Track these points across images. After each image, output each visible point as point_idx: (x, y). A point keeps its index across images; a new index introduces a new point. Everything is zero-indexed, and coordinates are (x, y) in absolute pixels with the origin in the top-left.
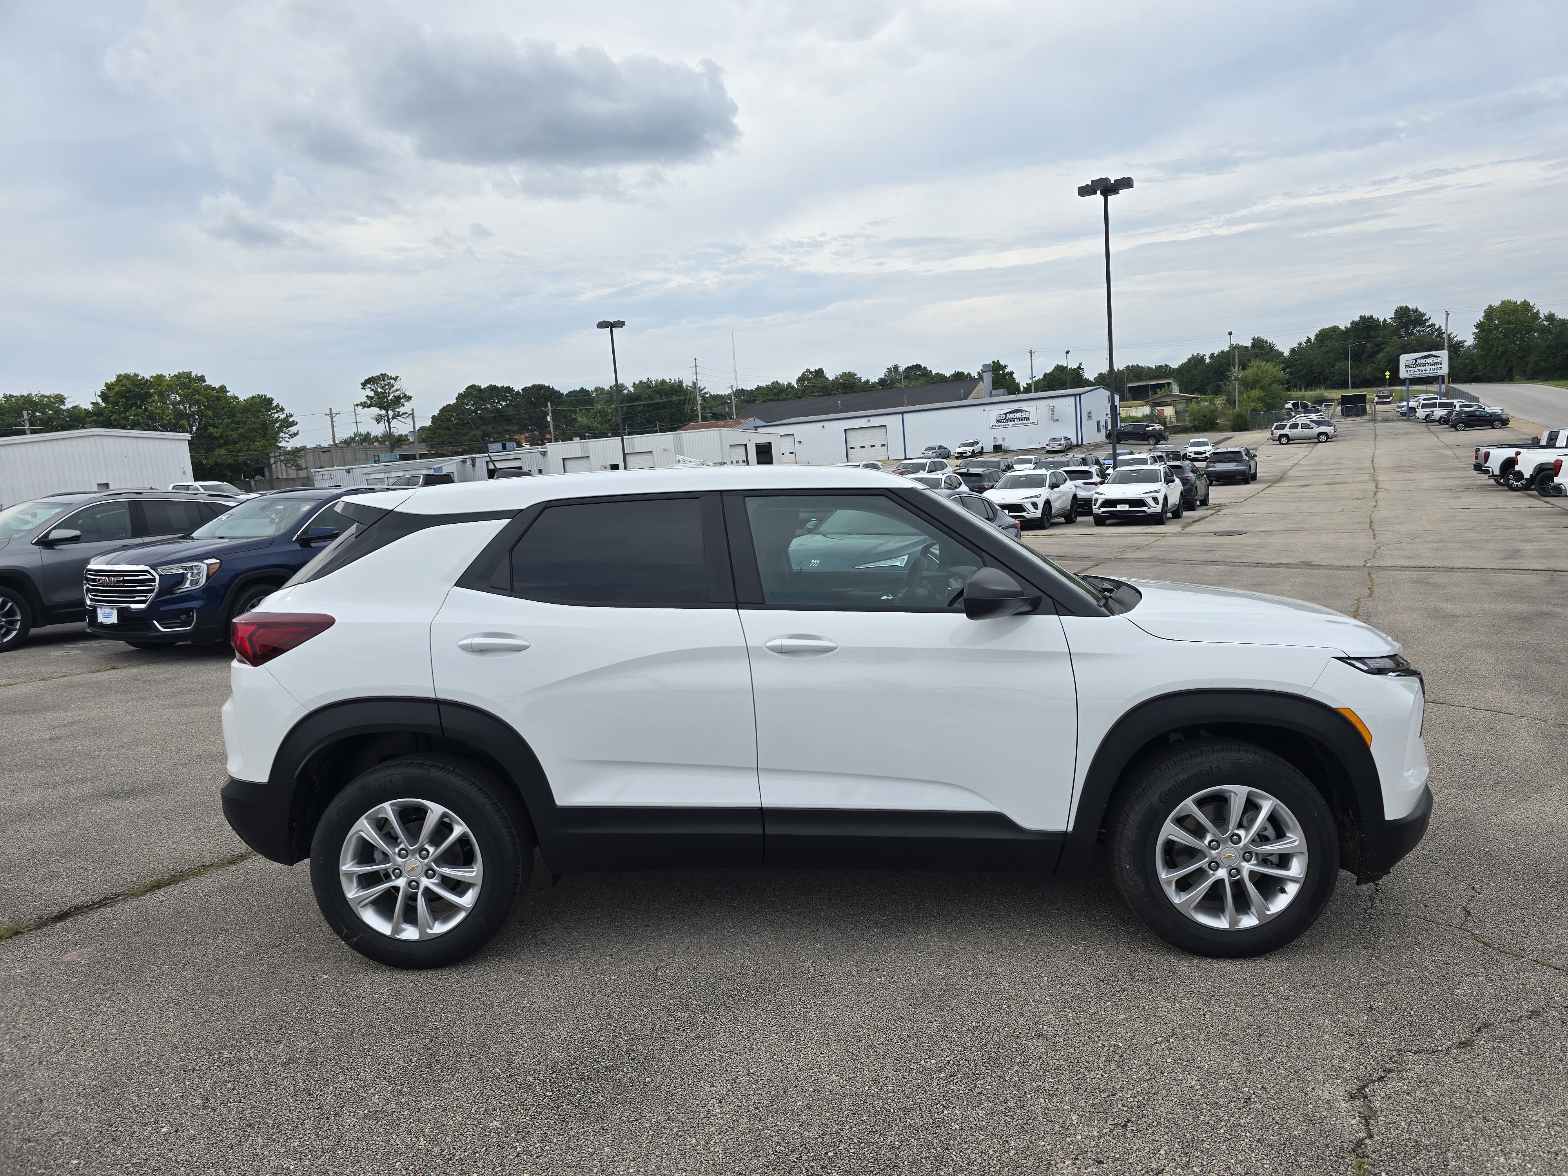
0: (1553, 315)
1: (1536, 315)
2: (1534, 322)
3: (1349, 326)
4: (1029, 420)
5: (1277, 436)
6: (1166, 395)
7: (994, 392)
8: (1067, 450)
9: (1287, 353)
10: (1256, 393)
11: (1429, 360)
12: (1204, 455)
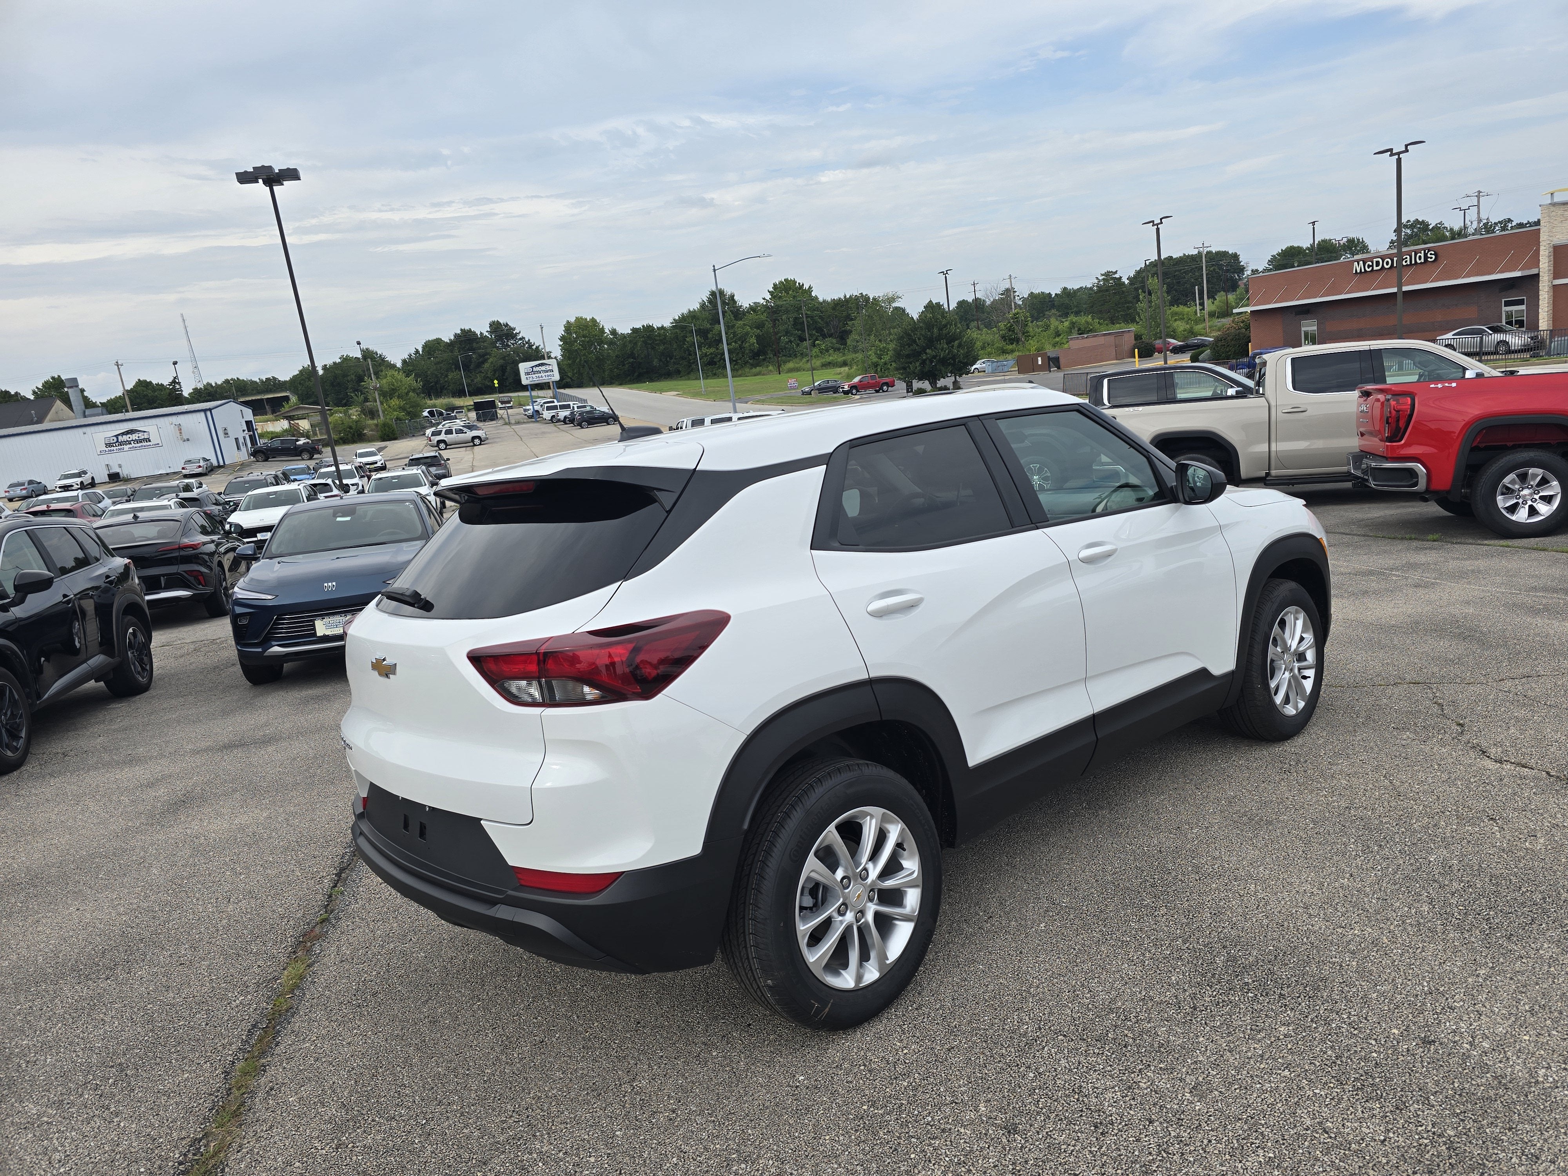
0: (615, 330)
1: (602, 330)
2: (602, 336)
3: (452, 338)
4: (150, 441)
5: (435, 442)
6: (296, 408)
7: (88, 412)
8: (209, 472)
9: (399, 365)
10: (395, 402)
11: (543, 368)
12: (376, 465)
